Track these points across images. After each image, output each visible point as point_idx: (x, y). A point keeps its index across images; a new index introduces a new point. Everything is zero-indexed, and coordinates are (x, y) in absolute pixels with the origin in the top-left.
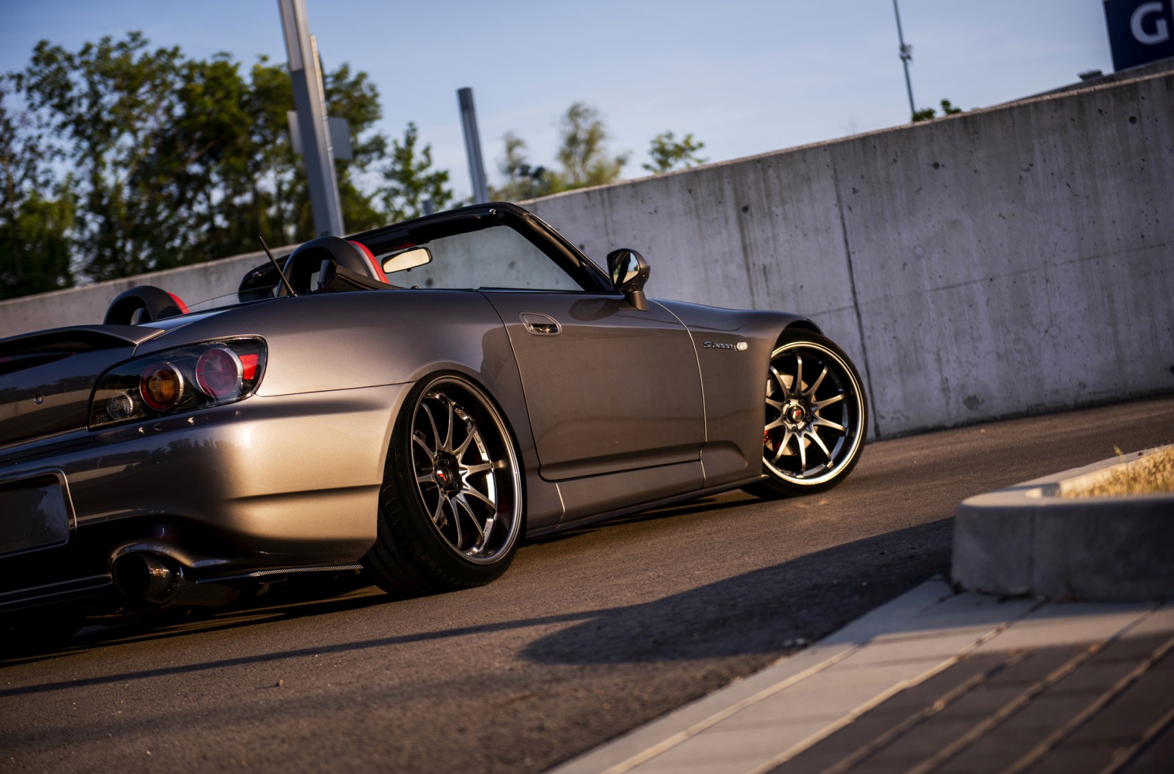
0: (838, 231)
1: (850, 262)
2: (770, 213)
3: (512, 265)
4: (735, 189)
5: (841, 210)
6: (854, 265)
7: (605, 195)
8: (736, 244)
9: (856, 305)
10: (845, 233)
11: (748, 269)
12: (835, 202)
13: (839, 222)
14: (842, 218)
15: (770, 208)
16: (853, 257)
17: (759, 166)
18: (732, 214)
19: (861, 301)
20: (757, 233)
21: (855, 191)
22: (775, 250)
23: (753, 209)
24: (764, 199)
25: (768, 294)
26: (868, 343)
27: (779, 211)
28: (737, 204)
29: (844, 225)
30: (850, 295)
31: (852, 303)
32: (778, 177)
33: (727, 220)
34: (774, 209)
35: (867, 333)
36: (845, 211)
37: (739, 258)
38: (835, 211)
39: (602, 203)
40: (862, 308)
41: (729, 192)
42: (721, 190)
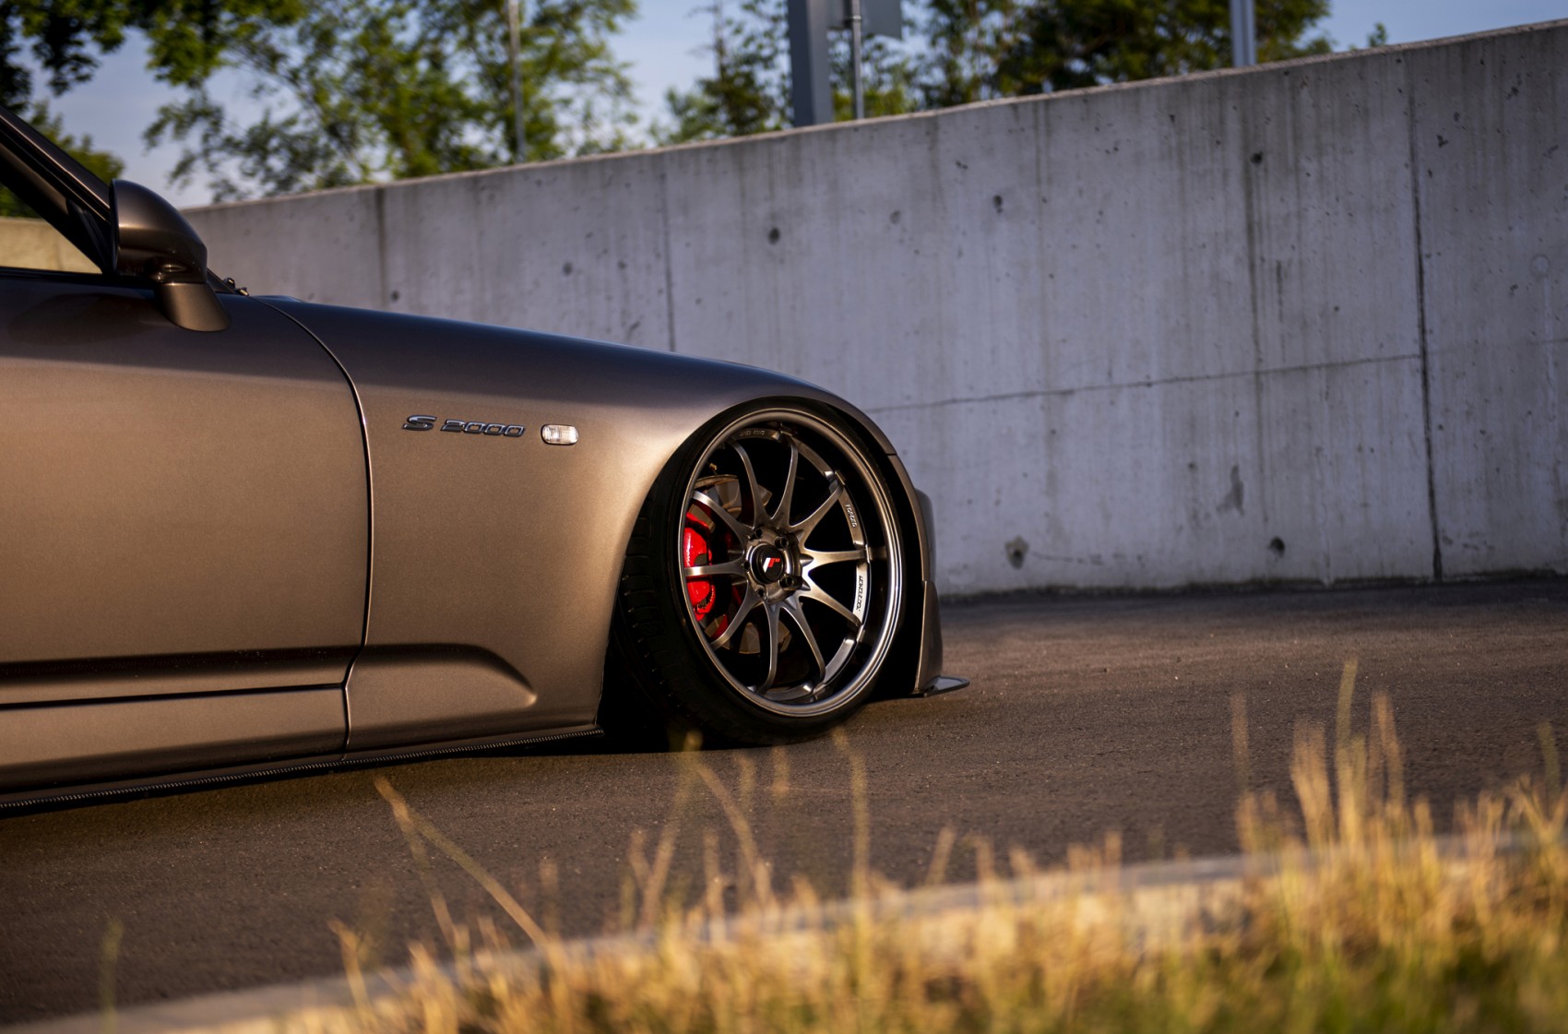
0: (1407, 214)
1: (1421, 272)
2: (1297, 169)
3: (895, 216)
4: (1244, 121)
5: (1415, 173)
6: (1426, 277)
7: (1041, 112)
8: (1237, 221)
9: (1424, 354)
10: (1418, 217)
11: (1252, 267)
12: (1405, 159)
13: (1409, 196)
14: (1415, 190)
15: (1297, 160)
16: (1426, 263)
17: (1287, 81)
18: (1235, 164)
19: (1432, 347)
20: (1273, 204)
21: (1442, 143)
22: (1299, 237)
23: (1269, 160)
24: (1290, 143)
25: (1281, 317)
26: (1437, 437)
27: (1311, 167)
28: (1245, 148)
29: (1417, 202)
30: (1416, 333)
31: (1417, 350)
32: (1316, 105)
33: (1225, 175)
34: (1304, 163)
35: (1437, 419)
36: (1422, 178)
37: (1239, 245)
38: (1405, 174)
39: (1036, 128)
40: (1435, 363)
41: (1233, 126)
42: (1222, 121)
